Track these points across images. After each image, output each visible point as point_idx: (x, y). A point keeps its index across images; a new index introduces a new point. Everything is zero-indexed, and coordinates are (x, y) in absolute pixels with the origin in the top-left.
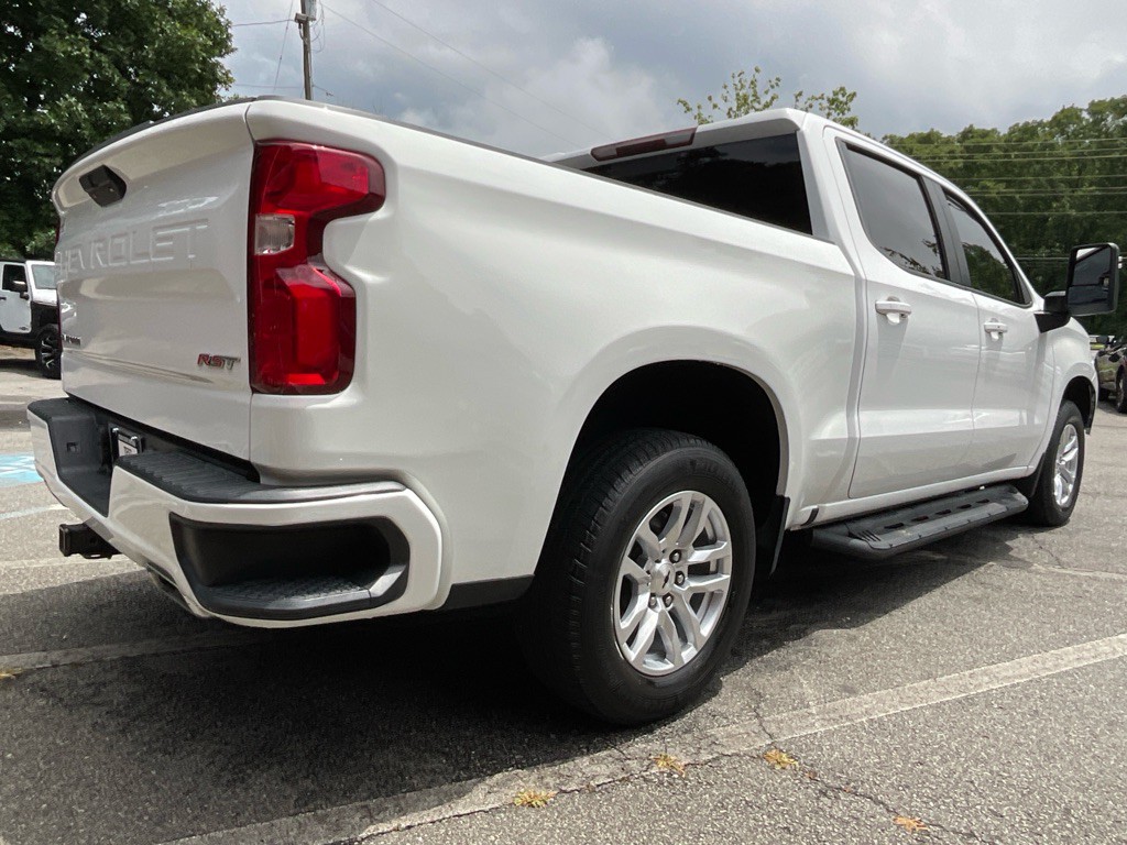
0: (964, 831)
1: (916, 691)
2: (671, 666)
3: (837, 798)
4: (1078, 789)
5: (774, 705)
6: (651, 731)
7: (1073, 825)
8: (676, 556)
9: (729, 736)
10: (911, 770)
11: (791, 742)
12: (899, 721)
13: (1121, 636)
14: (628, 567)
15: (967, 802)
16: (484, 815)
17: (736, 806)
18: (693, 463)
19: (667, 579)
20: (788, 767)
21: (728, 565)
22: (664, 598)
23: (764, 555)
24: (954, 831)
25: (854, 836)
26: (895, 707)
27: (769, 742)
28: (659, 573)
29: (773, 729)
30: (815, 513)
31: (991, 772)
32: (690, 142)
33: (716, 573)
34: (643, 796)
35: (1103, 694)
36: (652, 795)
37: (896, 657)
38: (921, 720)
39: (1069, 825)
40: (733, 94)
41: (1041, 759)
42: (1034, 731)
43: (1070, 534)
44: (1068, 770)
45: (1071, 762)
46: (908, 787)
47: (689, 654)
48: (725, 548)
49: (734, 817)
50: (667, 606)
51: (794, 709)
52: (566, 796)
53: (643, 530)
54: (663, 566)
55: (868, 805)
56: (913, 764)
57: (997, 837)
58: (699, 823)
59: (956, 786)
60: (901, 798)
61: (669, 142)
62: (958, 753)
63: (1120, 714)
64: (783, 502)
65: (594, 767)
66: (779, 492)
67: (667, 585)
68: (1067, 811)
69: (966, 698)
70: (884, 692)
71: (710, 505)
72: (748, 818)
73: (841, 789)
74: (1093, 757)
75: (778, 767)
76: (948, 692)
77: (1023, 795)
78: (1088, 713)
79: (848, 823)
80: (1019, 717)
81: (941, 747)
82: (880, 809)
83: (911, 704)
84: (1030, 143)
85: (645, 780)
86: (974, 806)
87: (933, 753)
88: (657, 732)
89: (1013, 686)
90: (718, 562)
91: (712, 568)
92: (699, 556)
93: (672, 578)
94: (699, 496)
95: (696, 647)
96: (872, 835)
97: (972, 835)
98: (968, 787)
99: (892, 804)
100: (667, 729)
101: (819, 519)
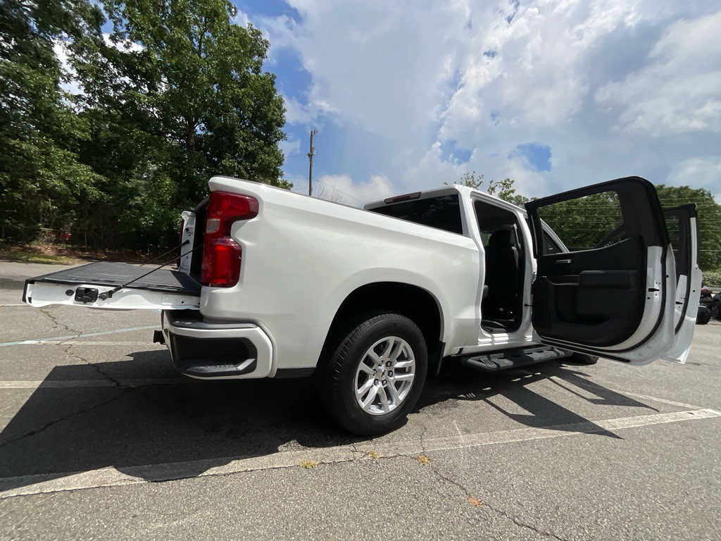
0: (501, 510)
1: (499, 435)
2: (383, 411)
3: (444, 483)
4: (567, 497)
5: (431, 434)
6: (371, 439)
7: (558, 516)
8: (389, 364)
9: (405, 446)
10: (484, 474)
11: (431, 452)
12: (486, 449)
13: (610, 420)
14: (362, 366)
15: (507, 495)
16: (285, 469)
17: (395, 481)
18: (395, 325)
19: (383, 373)
20: (426, 465)
21: (414, 369)
22: (382, 382)
23: (432, 366)
24: (496, 511)
25: (445, 505)
26: (486, 442)
27: (422, 451)
28: (380, 370)
29: (426, 445)
30: (461, 350)
31: (524, 481)
32: (419, 197)
33: (409, 373)
34: (356, 469)
35: (592, 449)
36: (360, 470)
37: (495, 418)
38: (497, 450)
39: (556, 516)
40: (465, 180)
41: (551, 478)
42: (552, 463)
43: (596, 368)
44: (564, 485)
45: (567, 482)
46: (480, 483)
47: (392, 407)
48: (411, 362)
49: (393, 486)
50: (383, 385)
51: (439, 437)
52: (323, 465)
53: (370, 352)
54: (383, 368)
55: (457, 489)
56: (486, 472)
57: (517, 516)
58: (375, 487)
59: (504, 486)
60: (474, 488)
61: (411, 197)
62: (510, 469)
63: (599, 460)
64: (442, 345)
65: (340, 452)
66: (440, 340)
67: (384, 376)
68: (557, 508)
69: (522, 442)
70: (483, 434)
71: (404, 343)
72: (399, 487)
73: (447, 479)
74: (578, 481)
75: (422, 464)
76: (514, 438)
77: (537, 496)
78: (582, 457)
79: (445, 497)
80: (546, 455)
81: (502, 465)
82: (462, 492)
83: (495, 441)
84: (597, 201)
85: (360, 462)
86: (510, 498)
87: (498, 467)
88: (374, 440)
89: (547, 439)
90: (410, 368)
91: (407, 370)
92: (399, 365)
93: (386, 373)
94: (399, 339)
95: (396, 404)
96: (454, 505)
97: (504, 513)
98: (509, 488)
99: (469, 491)
100: (379, 439)
101: (464, 352)
